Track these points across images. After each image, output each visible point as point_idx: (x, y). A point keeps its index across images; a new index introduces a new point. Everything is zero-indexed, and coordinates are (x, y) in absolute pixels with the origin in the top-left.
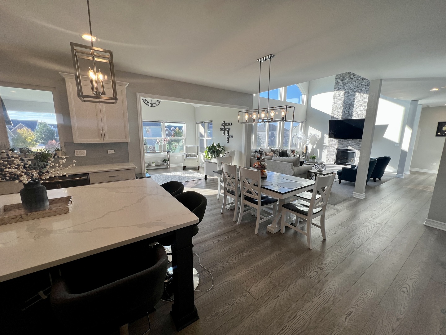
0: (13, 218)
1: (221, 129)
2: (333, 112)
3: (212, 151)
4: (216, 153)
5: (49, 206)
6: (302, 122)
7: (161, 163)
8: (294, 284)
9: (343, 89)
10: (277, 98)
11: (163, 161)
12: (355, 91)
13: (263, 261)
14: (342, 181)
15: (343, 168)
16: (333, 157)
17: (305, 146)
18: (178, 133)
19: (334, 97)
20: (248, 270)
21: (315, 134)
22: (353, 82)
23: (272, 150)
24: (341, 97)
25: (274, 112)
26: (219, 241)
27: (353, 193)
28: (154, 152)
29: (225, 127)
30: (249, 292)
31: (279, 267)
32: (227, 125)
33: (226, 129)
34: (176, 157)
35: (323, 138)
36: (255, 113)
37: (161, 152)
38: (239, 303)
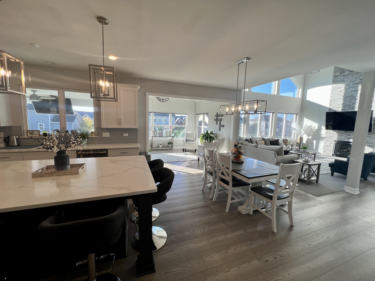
0: (47, 174)
1: (215, 119)
2: (330, 105)
3: (206, 138)
4: (209, 139)
5: (70, 169)
6: (297, 114)
7: (166, 145)
8: (247, 263)
9: (343, 82)
10: (271, 92)
11: (168, 144)
12: (357, 83)
13: (224, 237)
14: (335, 173)
15: (336, 160)
16: (330, 149)
17: (299, 136)
18: (181, 122)
19: (332, 90)
20: (209, 242)
21: (311, 126)
22: (354, 74)
23: (263, 139)
24: (340, 89)
25: (248, 106)
26: (192, 213)
27: (344, 187)
28: (162, 136)
29: (218, 118)
30: (203, 261)
31: (238, 246)
32: (219, 116)
33: (218, 119)
34: (179, 141)
35: (319, 129)
36: (233, 107)
37: (167, 137)
38: (192, 268)
